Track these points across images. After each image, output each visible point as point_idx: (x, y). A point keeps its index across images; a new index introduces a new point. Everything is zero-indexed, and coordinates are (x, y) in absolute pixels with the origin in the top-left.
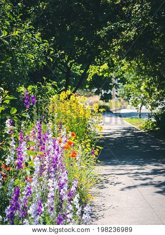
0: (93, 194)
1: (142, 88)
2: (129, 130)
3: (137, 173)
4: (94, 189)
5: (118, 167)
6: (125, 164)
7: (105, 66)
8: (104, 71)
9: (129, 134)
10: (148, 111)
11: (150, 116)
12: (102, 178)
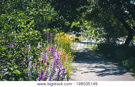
0: (71, 75)
1: (93, 33)
2: (87, 49)
3: (89, 67)
4: (71, 72)
5: (81, 64)
6: (84, 63)
7: (79, 23)
8: (78, 25)
9: (86, 51)
10: (95, 42)
11: (95, 44)
12: (75, 68)
